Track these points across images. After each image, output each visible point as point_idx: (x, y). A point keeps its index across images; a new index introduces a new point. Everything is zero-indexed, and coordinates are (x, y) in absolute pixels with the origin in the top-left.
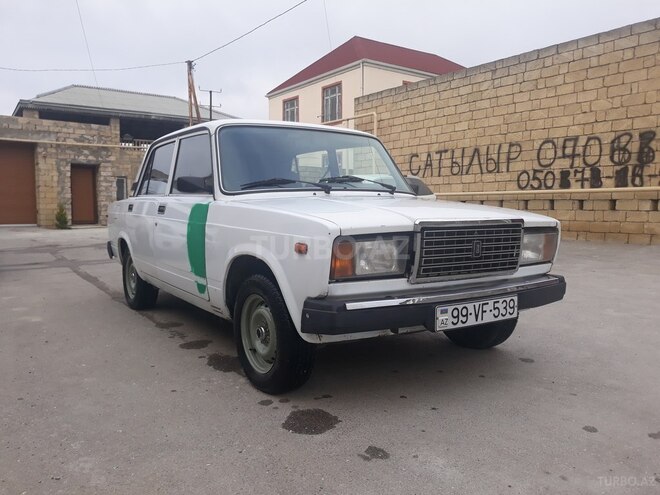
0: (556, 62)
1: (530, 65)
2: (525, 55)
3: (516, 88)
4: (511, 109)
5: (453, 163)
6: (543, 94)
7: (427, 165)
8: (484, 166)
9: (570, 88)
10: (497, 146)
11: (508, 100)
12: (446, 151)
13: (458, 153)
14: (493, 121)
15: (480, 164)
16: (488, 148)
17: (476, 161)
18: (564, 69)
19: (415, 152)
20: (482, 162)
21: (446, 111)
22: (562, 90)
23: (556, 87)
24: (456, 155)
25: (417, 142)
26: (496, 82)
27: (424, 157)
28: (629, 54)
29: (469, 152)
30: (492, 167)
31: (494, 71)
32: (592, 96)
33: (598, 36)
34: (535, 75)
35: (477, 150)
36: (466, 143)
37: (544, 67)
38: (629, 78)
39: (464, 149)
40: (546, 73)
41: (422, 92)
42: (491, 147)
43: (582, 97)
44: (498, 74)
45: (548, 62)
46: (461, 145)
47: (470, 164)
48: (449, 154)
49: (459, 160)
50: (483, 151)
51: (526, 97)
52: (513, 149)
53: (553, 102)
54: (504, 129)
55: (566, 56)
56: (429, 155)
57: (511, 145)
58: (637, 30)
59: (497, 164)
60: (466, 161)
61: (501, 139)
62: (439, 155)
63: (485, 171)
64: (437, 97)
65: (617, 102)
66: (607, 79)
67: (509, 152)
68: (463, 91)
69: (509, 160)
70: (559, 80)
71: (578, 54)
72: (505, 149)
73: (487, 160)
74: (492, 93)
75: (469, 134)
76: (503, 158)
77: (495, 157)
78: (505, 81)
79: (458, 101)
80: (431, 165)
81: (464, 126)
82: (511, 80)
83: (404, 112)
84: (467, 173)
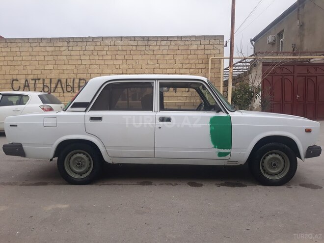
0: (102, 44)
1: (89, 43)
2: (86, 38)
3: (82, 53)
4: (79, 62)
5: (44, 86)
6: (97, 57)
7: (25, 86)
8: (65, 89)
9: (110, 57)
10: (72, 80)
11: (78, 57)
12: (39, 79)
13: (47, 82)
14: (68, 67)
15: (62, 87)
16: (67, 80)
17: (59, 86)
18: (106, 48)
19: (15, 78)
20: (63, 86)
21: (38, 58)
22: (105, 58)
23: (103, 55)
24: (46, 82)
25: (17, 72)
26: (70, 48)
27: (23, 82)
28: (134, 48)
29: (55, 81)
30: (69, 89)
31: (68, 42)
32: (120, 62)
33: (121, 37)
34: (92, 48)
35: (59, 81)
36: (53, 76)
37: (96, 45)
38: (135, 57)
39: (51, 79)
40: (97, 48)
41: (19, 45)
42: (69, 80)
43: (115, 62)
44: (71, 44)
45: (98, 44)
46: (49, 77)
47: (56, 87)
48: (41, 81)
49: (49, 85)
50: (64, 81)
51: (87, 58)
52: (82, 81)
53: (102, 62)
54: (76, 71)
55: (107, 43)
56: (26, 81)
57: (80, 80)
58: (137, 39)
59: (73, 88)
60: (53, 86)
61: (74, 76)
62: (34, 82)
63: (65, 91)
64: (30, 49)
65: (131, 67)
66: (126, 57)
67: (79, 83)
68: (48, 49)
69: (79, 86)
70: (104, 53)
71: (112, 43)
72: (77, 81)
73: (67, 86)
74: (68, 53)
75: (54, 72)
76: (76, 85)
77: (71, 84)
78: (74, 48)
79: (46, 54)
80: (28, 86)
81: (51, 67)
82: (79, 48)
83: (5, 54)
84: (54, 92)
